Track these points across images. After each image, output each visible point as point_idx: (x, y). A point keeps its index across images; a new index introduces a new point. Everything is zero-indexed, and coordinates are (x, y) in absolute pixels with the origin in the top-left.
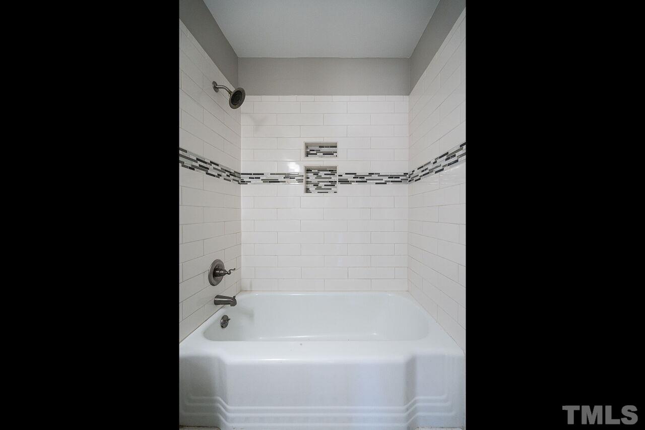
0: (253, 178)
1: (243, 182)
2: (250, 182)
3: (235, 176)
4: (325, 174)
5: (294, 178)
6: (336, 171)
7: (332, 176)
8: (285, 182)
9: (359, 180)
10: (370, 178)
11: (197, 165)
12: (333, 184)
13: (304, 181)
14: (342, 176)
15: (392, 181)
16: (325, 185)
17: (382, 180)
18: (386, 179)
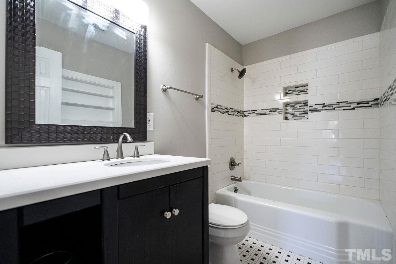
0: (251, 113)
1: (245, 116)
2: (249, 115)
3: (241, 113)
4: (300, 106)
5: (276, 111)
6: (308, 103)
7: (305, 107)
8: (270, 114)
9: (327, 108)
10: (338, 106)
11: (225, 111)
12: (306, 113)
13: (283, 112)
14: (312, 106)
15: (360, 107)
16: (300, 114)
17: (350, 106)
18: (355, 105)
